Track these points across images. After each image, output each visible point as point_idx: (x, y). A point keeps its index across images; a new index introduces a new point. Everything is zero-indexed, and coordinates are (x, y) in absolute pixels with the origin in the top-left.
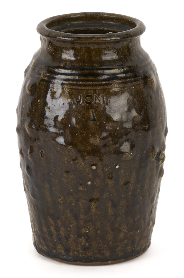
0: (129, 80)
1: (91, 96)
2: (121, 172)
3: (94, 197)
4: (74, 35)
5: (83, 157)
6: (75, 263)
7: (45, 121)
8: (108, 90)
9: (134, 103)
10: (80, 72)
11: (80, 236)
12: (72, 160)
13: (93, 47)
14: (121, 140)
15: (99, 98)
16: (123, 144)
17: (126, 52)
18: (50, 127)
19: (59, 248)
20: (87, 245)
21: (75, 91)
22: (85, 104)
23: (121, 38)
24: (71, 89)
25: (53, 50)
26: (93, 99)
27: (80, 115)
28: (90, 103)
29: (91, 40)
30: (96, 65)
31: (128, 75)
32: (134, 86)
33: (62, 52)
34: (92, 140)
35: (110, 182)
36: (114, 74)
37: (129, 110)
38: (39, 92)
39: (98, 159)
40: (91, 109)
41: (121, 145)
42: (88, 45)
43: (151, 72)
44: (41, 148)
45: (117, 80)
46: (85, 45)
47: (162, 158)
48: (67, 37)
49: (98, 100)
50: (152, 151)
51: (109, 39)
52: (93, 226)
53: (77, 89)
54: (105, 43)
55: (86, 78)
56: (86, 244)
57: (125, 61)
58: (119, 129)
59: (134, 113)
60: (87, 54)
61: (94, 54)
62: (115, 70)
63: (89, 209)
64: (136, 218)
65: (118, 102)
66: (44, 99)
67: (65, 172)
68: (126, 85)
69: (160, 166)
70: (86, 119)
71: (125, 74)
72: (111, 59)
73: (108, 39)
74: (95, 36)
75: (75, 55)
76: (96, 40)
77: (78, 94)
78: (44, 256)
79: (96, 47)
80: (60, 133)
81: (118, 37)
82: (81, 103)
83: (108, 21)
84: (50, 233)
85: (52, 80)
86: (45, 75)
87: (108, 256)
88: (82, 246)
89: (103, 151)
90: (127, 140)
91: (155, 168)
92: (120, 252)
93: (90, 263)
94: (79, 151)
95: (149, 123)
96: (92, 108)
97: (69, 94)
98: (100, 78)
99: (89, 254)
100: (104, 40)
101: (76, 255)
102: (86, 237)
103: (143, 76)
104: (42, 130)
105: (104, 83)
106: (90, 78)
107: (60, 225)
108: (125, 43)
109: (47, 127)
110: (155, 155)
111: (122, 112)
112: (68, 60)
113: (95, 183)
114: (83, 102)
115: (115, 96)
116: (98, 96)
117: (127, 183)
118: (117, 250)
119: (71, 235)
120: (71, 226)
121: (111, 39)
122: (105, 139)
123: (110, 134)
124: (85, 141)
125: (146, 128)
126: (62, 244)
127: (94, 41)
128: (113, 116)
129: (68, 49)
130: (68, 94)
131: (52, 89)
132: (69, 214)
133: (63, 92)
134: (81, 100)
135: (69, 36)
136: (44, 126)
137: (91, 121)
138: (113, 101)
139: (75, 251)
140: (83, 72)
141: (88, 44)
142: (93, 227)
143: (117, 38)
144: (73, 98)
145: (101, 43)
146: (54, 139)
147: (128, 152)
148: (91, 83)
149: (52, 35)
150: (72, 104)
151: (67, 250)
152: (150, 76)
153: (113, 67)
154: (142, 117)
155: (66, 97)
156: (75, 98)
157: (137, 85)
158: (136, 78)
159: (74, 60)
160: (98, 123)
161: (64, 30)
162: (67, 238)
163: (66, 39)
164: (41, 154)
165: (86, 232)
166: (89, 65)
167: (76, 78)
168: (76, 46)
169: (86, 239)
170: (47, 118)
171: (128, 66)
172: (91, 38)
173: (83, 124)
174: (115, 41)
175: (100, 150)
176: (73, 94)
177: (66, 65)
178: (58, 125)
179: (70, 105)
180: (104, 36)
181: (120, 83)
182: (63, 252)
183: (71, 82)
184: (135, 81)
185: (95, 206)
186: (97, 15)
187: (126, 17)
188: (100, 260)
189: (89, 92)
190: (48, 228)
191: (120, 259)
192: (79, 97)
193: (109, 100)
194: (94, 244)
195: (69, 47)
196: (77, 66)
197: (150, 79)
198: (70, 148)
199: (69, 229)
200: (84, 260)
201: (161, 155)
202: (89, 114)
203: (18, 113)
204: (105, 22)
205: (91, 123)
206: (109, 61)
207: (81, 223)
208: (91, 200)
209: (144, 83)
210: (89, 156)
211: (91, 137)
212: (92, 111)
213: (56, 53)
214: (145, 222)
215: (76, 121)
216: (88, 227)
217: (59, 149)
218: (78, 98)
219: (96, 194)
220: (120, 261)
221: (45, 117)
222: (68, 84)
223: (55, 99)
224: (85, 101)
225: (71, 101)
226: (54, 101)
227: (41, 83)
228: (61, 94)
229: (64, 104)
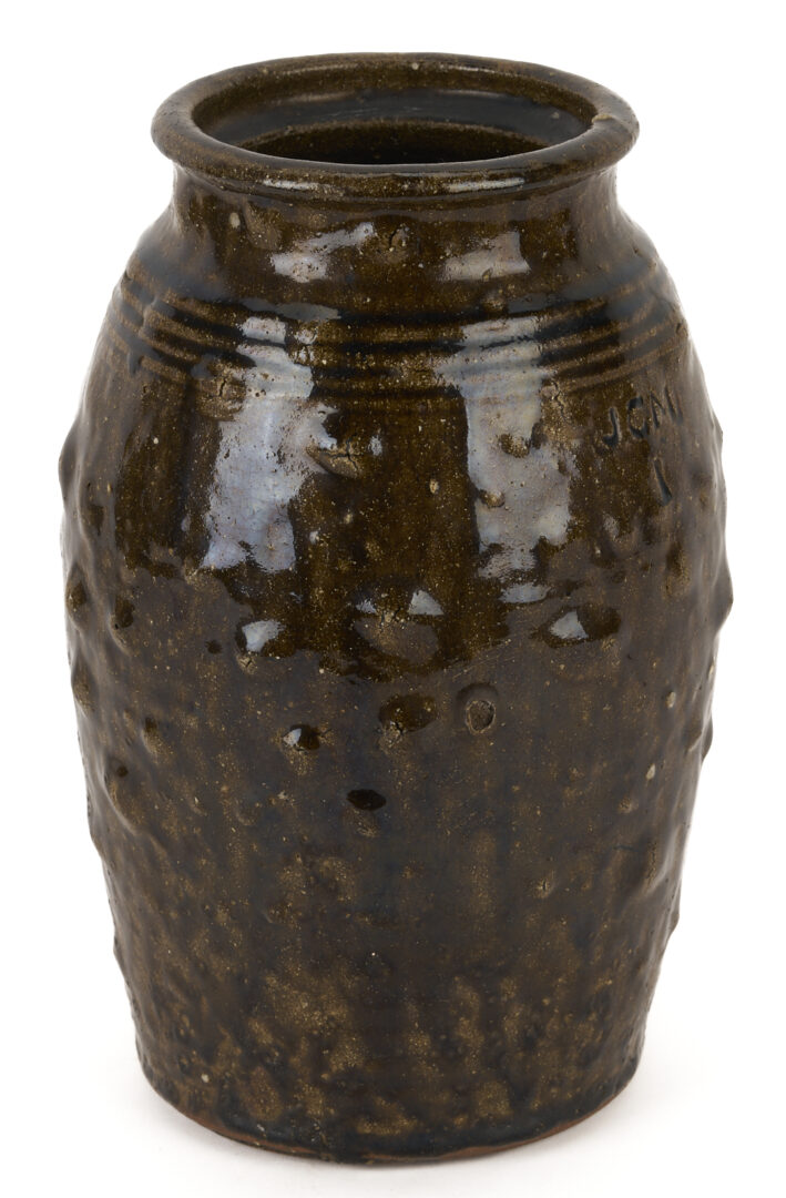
1: (641, 402)
7: (488, 566)
10: (578, 312)
11: (583, 1012)
12: (609, 695)
15: (660, 399)
19: (485, 1100)
20: (597, 1039)
21: (589, 397)
22: (633, 442)
24: (575, 392)
26: (649, 413)
27: (624, 493)
28: (645, 432)
38: (423, 449)
40: (651, 455)
49: (660, 410)
53: (595, 388)
70: (645, 504)
75: (527, 250)
77: (604, 406)
82: (623, 442)
84: (447, 1049)
88: (582, 1050)
96: (653, 450)
97: (576, 417)
101: (555, 1097)
102: (601, 1009)
107: (512, 995)
114: (626, 436)
116: (658, 393)
119: (552, 1020)
120: (558, 983)
126: (503, 1077)
130: (571, 418)
132: (564, 934)
133: (548, 417)
134: (619, 429)
139: (551, 1085)
144: (588, 430)
150: (592, 456)
155: (563, 435)
156: (597, 426)
160: (678, 509)
162: (531, 1041)
165: (605, 986)
167: (574, 344)
169: (600, 1017)
170: (494, 548)
176: (586, 413)
179: (584, 461)
182: (502, 1108)
183: (577, 363)
189: (631, 386)
190: (443, 1030)
192: (609, 419)
193: (680, 397)
199: (545, 1001)
202: (651, 479)
205: (662, 517)
207: (598, 955)
211: (667, 571)
212: (658, 463)
213: (433, 263)
215: (621, 524)
216: (615, 963)
217: (562, 667)
218: (606, 427)
221: (483, 548)
222: (562, 376)
223: (519, 455)
224: (632, 428)
225: (584, 445)
226: (516, 466)
227: (420, 408)
228: (537, 427)
229: (562, 469)
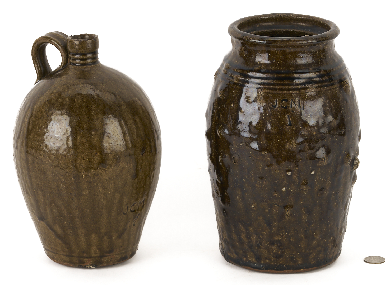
1: (287, 100)
2: (316, 178)
3: (288, 203)
4: (270, 38)
5: (278, 163)
6: (267, 271)
7: (238, 126)
8: (304, 94)
9: (330, 107)
10: (275, 76)
11: (272, 243)
12: (267, 165)
13: (289, 50)
14: (317, 145)
15: (295, 102)
16: (319, 149)
17: (321, 55)
18: (244, 132)
19: (250, 256)
20: (279, 252)
21: (270, 95)
22: (281, 109)
23: (317, 41)
24: (266, 93)
25: (247, 53)
26: (289, 104)
27: (275, 120)
28: (286, 108)
29: (287, 43)
30: (292, 69)
31: (324, 79)
32: (330, 90)
33: (256, 55)
34: (288, 145)
35: (305, 188)
36: (310, 78)
37: (326, 115)
38: (233, 96)
39: (293, 164)
40: (287, 113)
41: (317, 150)
42: (283, 49)
43: (346, 76)
44: (234, 153)
45: (313, 84)
46: (280, 48)
47: (356, 163)
48: (262, 40)
49: (294, 104)
50: (348, 157)
51: (306, 42)
52: (286, 233)
53: (273, 93)
54: (302, 46)
55: (282, 82)
56: (279, 251)
57: (321, 65)
58: (316, 134)
59: (330, 118)
60: (282, 58)
61: (289, 57)
62: (312, 73)
63: (282, 216)
64: (329, 225)
65: (314, 106)
66: (237, 103)
67: (259, 178)
68: (322, 89)
69: (354, 171)
70: (281, 124)
71: (322, 78)
72: (307, 62)
73: (304, 42)
74: (291, 40)
75: (269, 59)
76: (292, 43)
77: (274, 98)
78: (232, 264)
79: (292, 50)
80: (255, 138)
81: (315, 40)
82: (277, 108)
83: (299, 23)
84: (240, 240)
85: (246, 84)
86: (239, 78)
87: (300, 264)
88: (275, 253)
89: (298, 156)
90: (323, 146)
91: (349, 174)
92: (312, 260)
93: (282, 272)
94: (275, 157)
95: (345, 128)
97: (265, 98)
98: (296, 81)
99: (282, 262)
100: (300, 44)
101: (268, 262)
102: (279, 245)
103: (338, 80)
104: (235, 135)
106: (287, 82)
107: (252, 232)
108: (321, 46)
109: (241, 131)
110: (350, 161)
111: (319, 117)
112: (263, 63)
113: (290, 190)
114: (279, 107)
115: (311, 101)
116: (295, 101)
117: (322, 189)
118: (310, 257)
119: (263, 242)
120: (263, 233)
121: (308, 42)
122: (301, 144)
123: (307, 139)
124: (281, 146)
125: (342, 132)
126: (253, 252)
127: (290, 44)
128: (309, 120)
129: (262, 52)
130: (263, 98)
131: (246, 94)
132: (262, 221)
133: (258, 96)
134: (277, 105)
135: (265, 39)
136: (238, 131)
137: (287, 126)
138: (309, 106)
139: (266, 259)
140: (279, 76)
141: (284, 47)
142: (286, 234)
143: (313, 41)
144: (268, 102)
145: (298, 47)
146: (248, 144)
147: (324, 158)
148: (287, 87)
149: (246, 37)
150: (267, 108)
151: (258, 258)
152: (346, 79)
153: (309, 71)
154: (338, 121)
155: (261, 102)
156: (271, 102)
157: (333, 89)
158: (332, 82)
159: (269, 64)
160: (294, 128)
161: (253, 31)
162: (259, 245)
163: (261, 42)
164: (234, 160)
165: (279, 239)
166: (285, 68)
167: (271, 82)
168: (271, 50)
169: (279, 247)
170: (240, 122)
171: (324, 70)
172: (288, 41)
173: (279, 129)
174: (311, 44)
175: (296, 155)
176: (268, 98)
177: (260, 68)
178: (253, 130)
179: (265, 109)
180: (301, 39)
181: (317, 87)
182: (254, 260)
183: (266, 86)
184: (332, 85)
185: (289, 213)
186: (288, 16)
187: (318, 18)
188: (292, 268)
189: (285, 96)
190: (239, 235)
191: (313, 267)
192: (275, 101)
193: (305, 104)
194: (286, 251)
195: (264, 50)
196: (272, 70)
197: (346, 83)
198: (265, 153)
199: (261, 236)
200: (276, 268)
201: (356, 160)
202: (285, 119)
204: (295, 24)
205: (287, 128)
206: (305, 65)
207: (274, 230)
208: (285, 207)
209: (340, 87)
210: (284, 161)
211: (287, 142)
212: (288, 116)
213: (250, 56)
214: (337, 229)
215: (272, 126)
216: (282, 234)
217: (253, 154)
218: (273, 103)
219: (290, 201)
220: (313, 268)
221: (238, 122)
222: (264, 88)
223: (250, 103)
224: (281, 105)
225: (266, 105)
226: (249, 105)
227: (234, 87)
228: (256, 98)
229: (259, 109)
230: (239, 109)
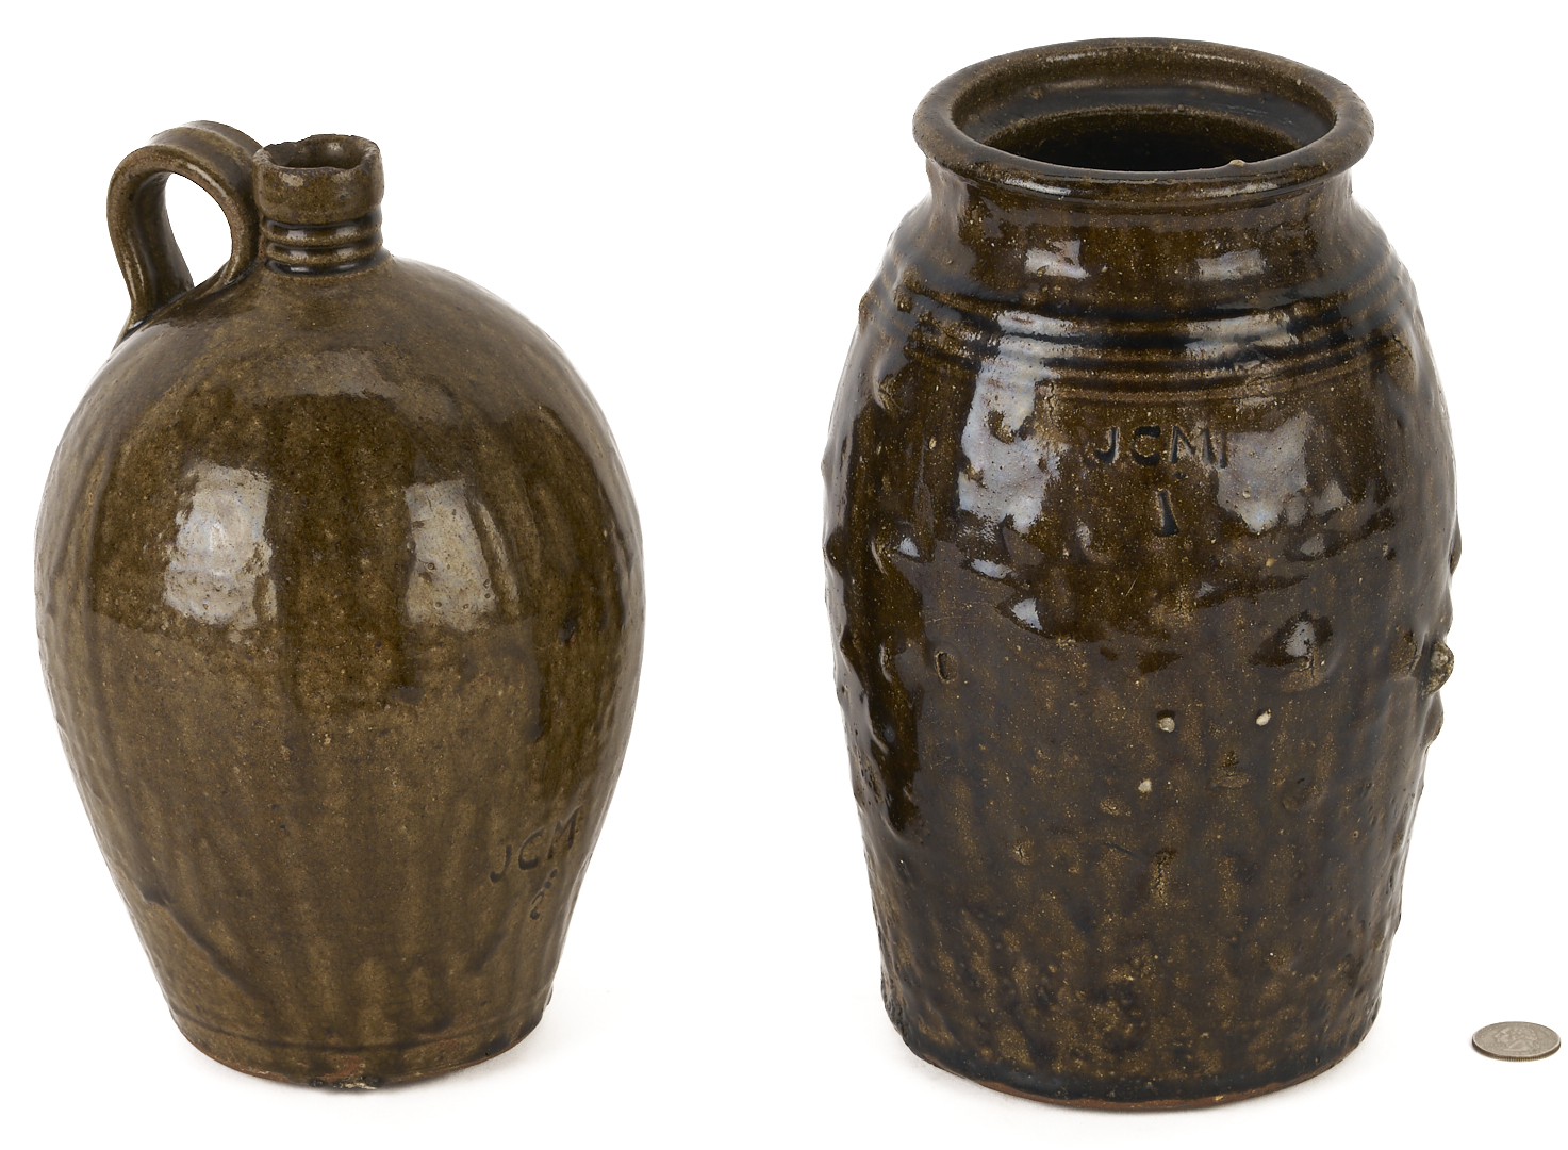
0: (1312, 358)
1: (1156, 432)
2: (1277, 740)
3: (1164, 841)
4: (1087, 175)
5: (1122, 682)
6: (1077, 1101)
8: (1228, 405)
9: (1334, 453)
10: (1110, 330)
11: (1098, 995)
12: (1075, 693)
13: (1165, 223)
15: (1192, 438)
16: (1293, 628)
17: (1297, 237)
19: (1006, 1042)
20: (1128, 1031)
21: (1088, 410)
22: (1132, 466)
23: (1281, 186)
24: (1071, 400)
25: (991, 232)
26: (1165, 446)
27: (1109, 509)
28: (1154, 461)
29: (1158, 198)
30: (1179, 300)
31: (1308, 338)
32: (1334, 380)
33: (1029, 240)
34: (1161, 612)
35: (1233, 781)
36: (1252, 339)
37: (1316, 486)
38: (934, 407)
39: (1183, 688)
40: (1157, 484)
42: (1141, 219)
43: (1400, 314)
44: (941, 639)
45: (1263, 362)
46: (1130, 216)
47: (1440, 666)
48: (1057, 184)
49: (1187, 447)
50: (1405, 646)
51: (1235, 192)
52: (1156, 957)
53: (1098, 403)
54: (1217, 208)
55: (1135, 357)
56: (1124, 1028)
57: (1296, 278)
58: (1274, 566)
59: (1334, 496)
60: (1137, 254)
61: (1166, 252)
62: (1258, 318)
63: (1139, 891)
64: (1331, 919)
65: (1269, 453)
66: (953, 438)
67: (1044, 741)
68: (1301, 381)
69: (1431, 698)
70: (1134, 527)
71: (1299, 336)
72: (1240, 270)
73: (1228, 192)
74: (1174, 182)
75: (1084, 259)
76: (1177, 197)
77: (1104, 422)
78: (936, 1066)
79: (1178, 224)
81: (1271, 180)
82: (1117, 462)
83: (1205, 79)
84: (968, 978)
86: (959, 335)
87: (1213, 1076)
88: (1108, 1034)
90: (1306, 616)
91: (1412, 710)
93: (1140, 1105)
95: (1394, 533)
96: (1161, 480)
97: (1066, 422)
98: (1195, 352)
99: (1137, 1069)
100: (1211, 198)
101: (1081, 1069)
102: (1125, 1002)
103: (1368, 338)
105: (1213, 374)
106: (1155, 357)
107: (1017, 949)
108: (1297, 203)
109: (970, 554)
110: (1417, 660)
111: (1289, 495)
112: (1055, 278)
113: (1170, 788)
114: (1123, 458)
115: (1256, 431)
116: (1189, 431)
118: (1253, 1047)
119: (1063, 990)
120: (1062, 956)
121: (1243, 191)
123: (1237, 587)
124: (1132, 616)
125: (1383, 552)
126: (1020, 1026)
127: (1168, 201)
128: (1248, 512)
129: (1056, 232)
130: (1059, 422)
131: (987, 402)
132: (1057, 908)
133: (1039, 414)
134: (1117, 449)
135: (1064, 179)
137: (1159, 534)
138: (1248, 452)
139: (1074, 1054)
140: (1125, 330)
141: (1143, 214)
142: (1155, 961)
143: (1263, 187)
144: (1079, 439)
145: (1199, 211)
147: (1307, 659)
148: (1157, 377)
149: (988, 168)
150: (1077, 464)
151: (1043, 1052)
152: (1398, 333)
153: (1248, 306)
154: (1365, 509)
155: (1051, 435)
156: (1091, 438)
157: (1346, 376)
158: (1342, 350)
159: (1084, 280)
160: (1186, 545)
161: (1018, 119)
162: (1044, 1002)
163: (1050, 190)
164: (941, 665)
165: (1125, 980)
166: (1148, 298)
167: (1092, 357)
168: (1092, 221)
169: (1126, 1010)
170: (965, 517)
171: (1307, 300)
172: (1158, 189)
173: (1124, 547)
174: (1256, 197)
175: (1194, 652)
176: (1079, 423)
177: (1048, 297)
178: (1018, 549)
179: (1067, 466)
180: (1212, 181)
181: (1279, 375)
182: (1024, 1058)
183: (1073, 374)
184: (1339, 361)
185: (1167, 879)
186: (1159, 50)
187: (1285, 65)
188: (1179, 1092)
189: (1149, 414)
190: (962, 958)
191: (1264, 1083)
192: (1108, 436)
193: (1231, 444)
194: (1156, 1027)
195: (1063, 226)
196: (1095, 303)
197: (1397, 346)
198: (1070, 645)
199: (1052, 969)
200: (1113, 1093)
201: (1438, 652)
202: (1149, 506)
203: (834, 481)
204: (1189, 82)
205: (1157, 546)
206: (1231, 284)
207: (1107, 945)
208: (1151, 855)
209: (1373, 365)
210: (1146, 677)
211: (1159, 598)
212: (1163, 495)
213: (1004, 245)
215: (1096, 536)
216: (1137, 961)
217: (1019, 648)
218: (1102, 441)
219: (1171, 830)
220: (1263, 1089)
221: (957, 513)
222: (1061, 382)
223: (1007, 440)
224: (1134, 452)
225: (1072, 451)
226: (1001, 449)
227: (942, 370)
228: (1029, 420)
229: (1042, 465)
230: (962, 462)
